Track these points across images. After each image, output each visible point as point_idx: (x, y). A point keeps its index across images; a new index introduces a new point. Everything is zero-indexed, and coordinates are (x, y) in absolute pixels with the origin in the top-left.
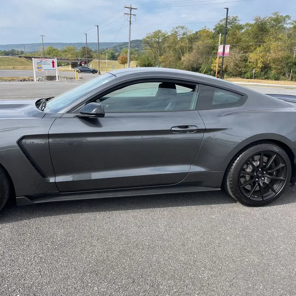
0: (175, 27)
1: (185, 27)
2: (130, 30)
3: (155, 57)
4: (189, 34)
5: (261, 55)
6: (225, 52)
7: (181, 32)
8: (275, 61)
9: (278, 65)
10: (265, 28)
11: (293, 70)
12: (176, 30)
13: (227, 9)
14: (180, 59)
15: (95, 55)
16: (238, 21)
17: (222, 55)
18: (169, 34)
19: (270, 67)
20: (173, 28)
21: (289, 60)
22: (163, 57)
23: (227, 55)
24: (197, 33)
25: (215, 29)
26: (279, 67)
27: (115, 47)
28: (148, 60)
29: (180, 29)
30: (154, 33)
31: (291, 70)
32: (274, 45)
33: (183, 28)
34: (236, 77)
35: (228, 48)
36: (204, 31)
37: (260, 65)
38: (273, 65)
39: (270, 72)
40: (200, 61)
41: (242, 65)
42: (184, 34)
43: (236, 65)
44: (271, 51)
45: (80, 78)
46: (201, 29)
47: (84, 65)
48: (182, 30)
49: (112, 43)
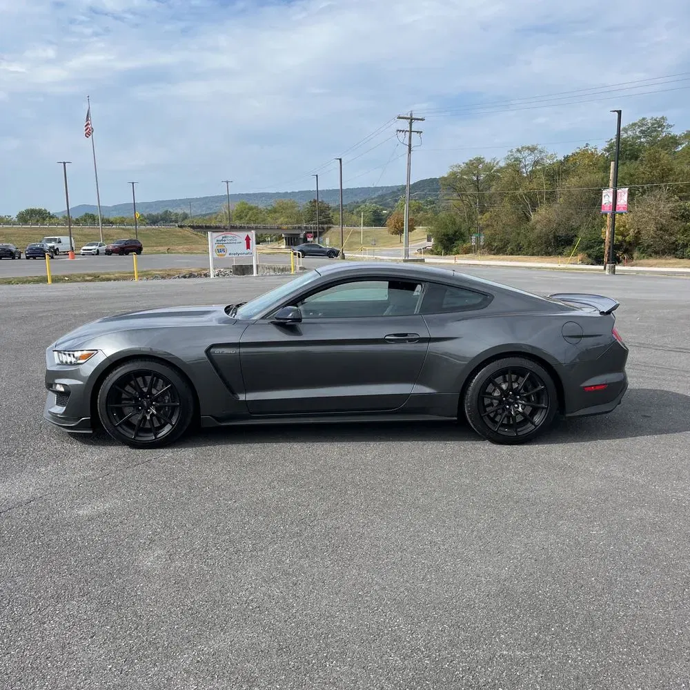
0: (514, 150)
1: (539, 147)
2: (409, 164)
3: (470, 217)
4: (548, 162)
6: (618, 203)
7: (529, 159)
12: (518, 155)
13: (620, 112)
14: (528, 219)
16: (667, 128)
17: (611, 210)
18: (502, 164)
20: (511, 151)
22: (487, 215)
24: (567, 158)
25: (607, 150)
27: (382, 197)
28: (454, 223)
29: (526, 153)
30: (467, 164)
33: (532, 150)
34: (663, 255)
35: (623, 193)
36: (584, 154)
41: (677, 229)
42: (536, 163)
43: (661, 229)
45: (301, 268)
46: (578, 150)
47: (312, 239)
48: (530, 155)
49: (376, 189)
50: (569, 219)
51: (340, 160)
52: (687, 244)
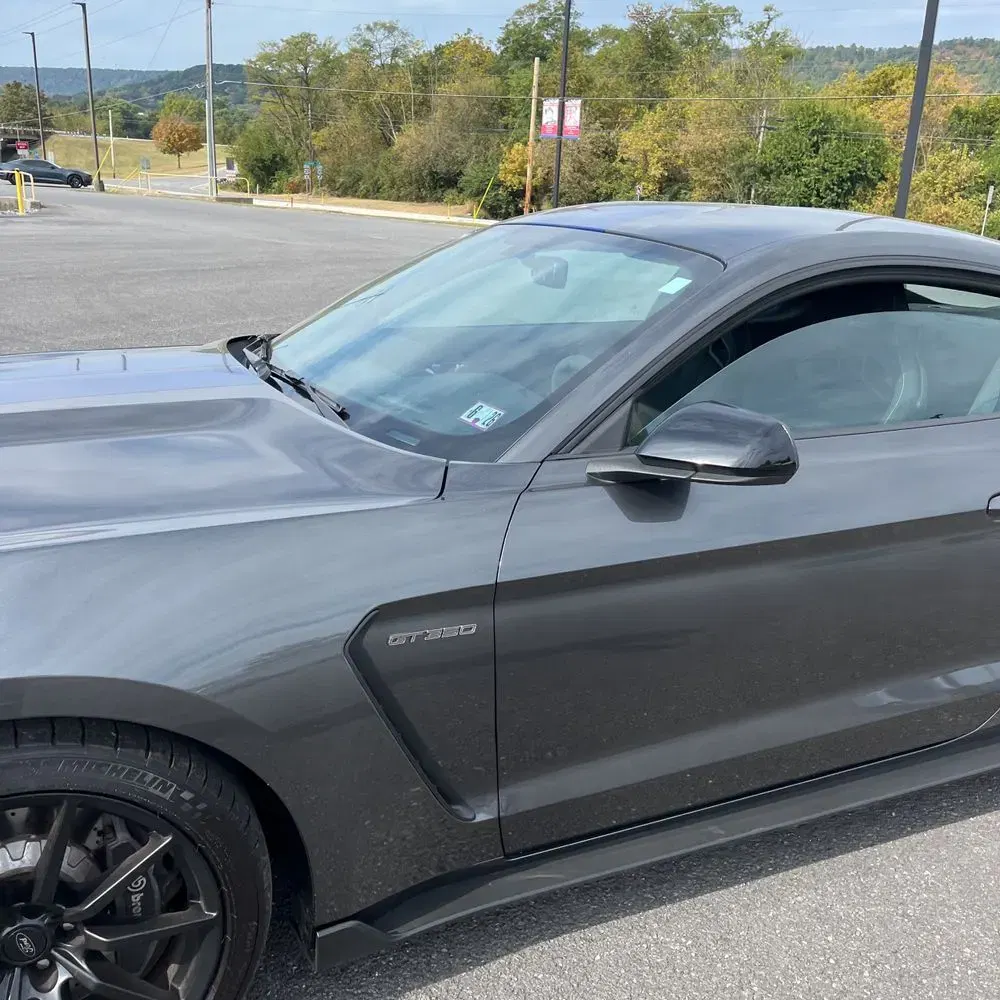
0: (363, 27)
1: (400, 26)
2: (209, 28)
3: (296, 132)
4: (412, 52)
5: (658, 136)
6: (566, 124)
7: (384, 45)
8: (701, 158)
9: (709, 173)
10: (667, 48)
11: (756, 191)
12: (368, 36)
14: (389, 143)
15: (59, 115)
16: (575, 18)
17: (556, 136)
18: (344, 50)
19: (686, 180)
20: (358, 28)
21: (746, 158)
22: (324, 132)
23: (571, 135)
24: (439, 50)
25: (502, 42)
26: (714, 180)
28: (271, 140)
29: (380, 34)
30: (288, 42)
31: (750, 190)
32: (696, 104)
33: (391, 29)
35: (574, 108)
36: (465, 45)
37: (656, 171)
38: (695, 174)
39: (686, 194)
40: (460, 152)
41: (599, 170)
42: (395, 53)
43: (578, 170)
44: (691, 127)
45: (34, 205)
46: (455, 39)
47: (26, 152)
48: (388, 37)
49: (122, 74)
50: (450, 146)
51: (84, 6)
52: (611, 194)
